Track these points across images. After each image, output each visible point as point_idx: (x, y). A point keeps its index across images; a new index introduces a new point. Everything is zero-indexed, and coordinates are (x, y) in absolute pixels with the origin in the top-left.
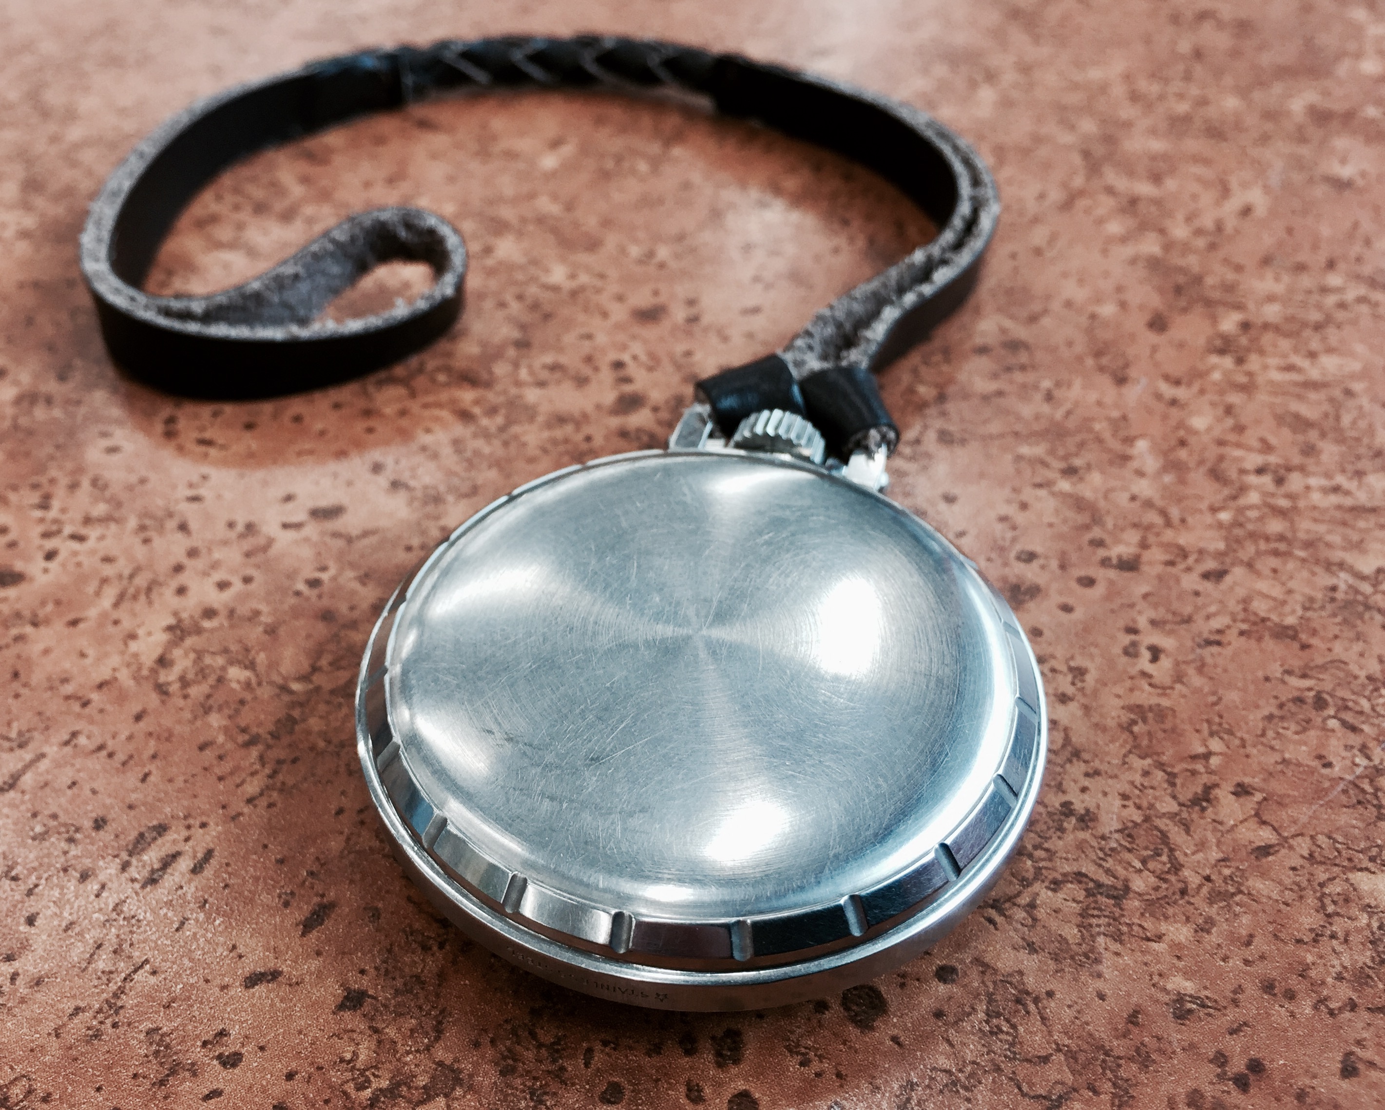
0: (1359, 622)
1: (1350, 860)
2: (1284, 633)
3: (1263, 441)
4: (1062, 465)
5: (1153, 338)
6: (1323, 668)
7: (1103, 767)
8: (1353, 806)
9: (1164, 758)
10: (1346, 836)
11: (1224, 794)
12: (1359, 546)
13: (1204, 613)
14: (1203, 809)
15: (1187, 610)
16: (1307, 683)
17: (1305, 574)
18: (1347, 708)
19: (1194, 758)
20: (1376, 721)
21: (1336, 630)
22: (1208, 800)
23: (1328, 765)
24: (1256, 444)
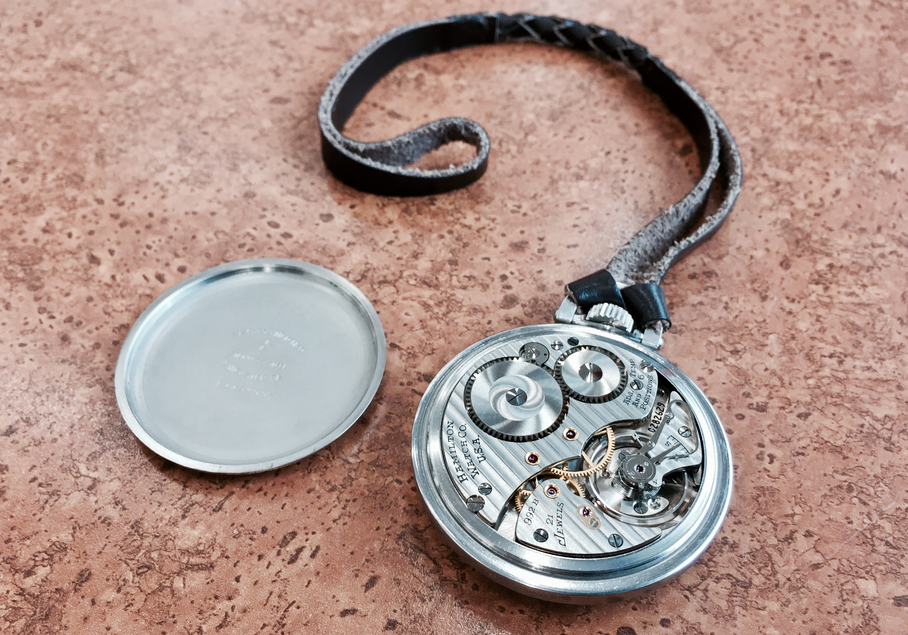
0: (873, 445)
1: (857, 572)
2: (836, 450)
3: (834, 337)
4: (731, 348)
5: (781, 272)
6: (853, 470)
7: (743, 519)
8: (861, 545)
9: (772, 516)
10: (856, 560)
11: (799, 536)
12: (876, 402)
13: (797, 437)
14: (789, 543)
15: (789, 435)
16: (844, 478)
17: (849, 417)
18: (862, 492)
19: (787, 516)
20: (876, 500)
21: (861, 449)
22: (792, 539)
23: (851, 523)
24: (831, 340)
